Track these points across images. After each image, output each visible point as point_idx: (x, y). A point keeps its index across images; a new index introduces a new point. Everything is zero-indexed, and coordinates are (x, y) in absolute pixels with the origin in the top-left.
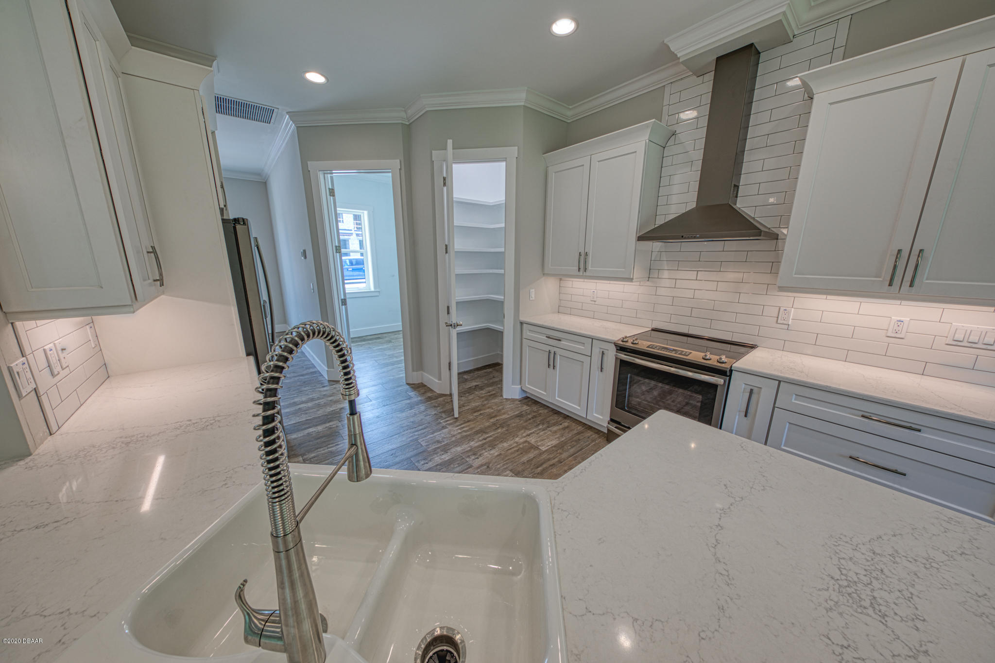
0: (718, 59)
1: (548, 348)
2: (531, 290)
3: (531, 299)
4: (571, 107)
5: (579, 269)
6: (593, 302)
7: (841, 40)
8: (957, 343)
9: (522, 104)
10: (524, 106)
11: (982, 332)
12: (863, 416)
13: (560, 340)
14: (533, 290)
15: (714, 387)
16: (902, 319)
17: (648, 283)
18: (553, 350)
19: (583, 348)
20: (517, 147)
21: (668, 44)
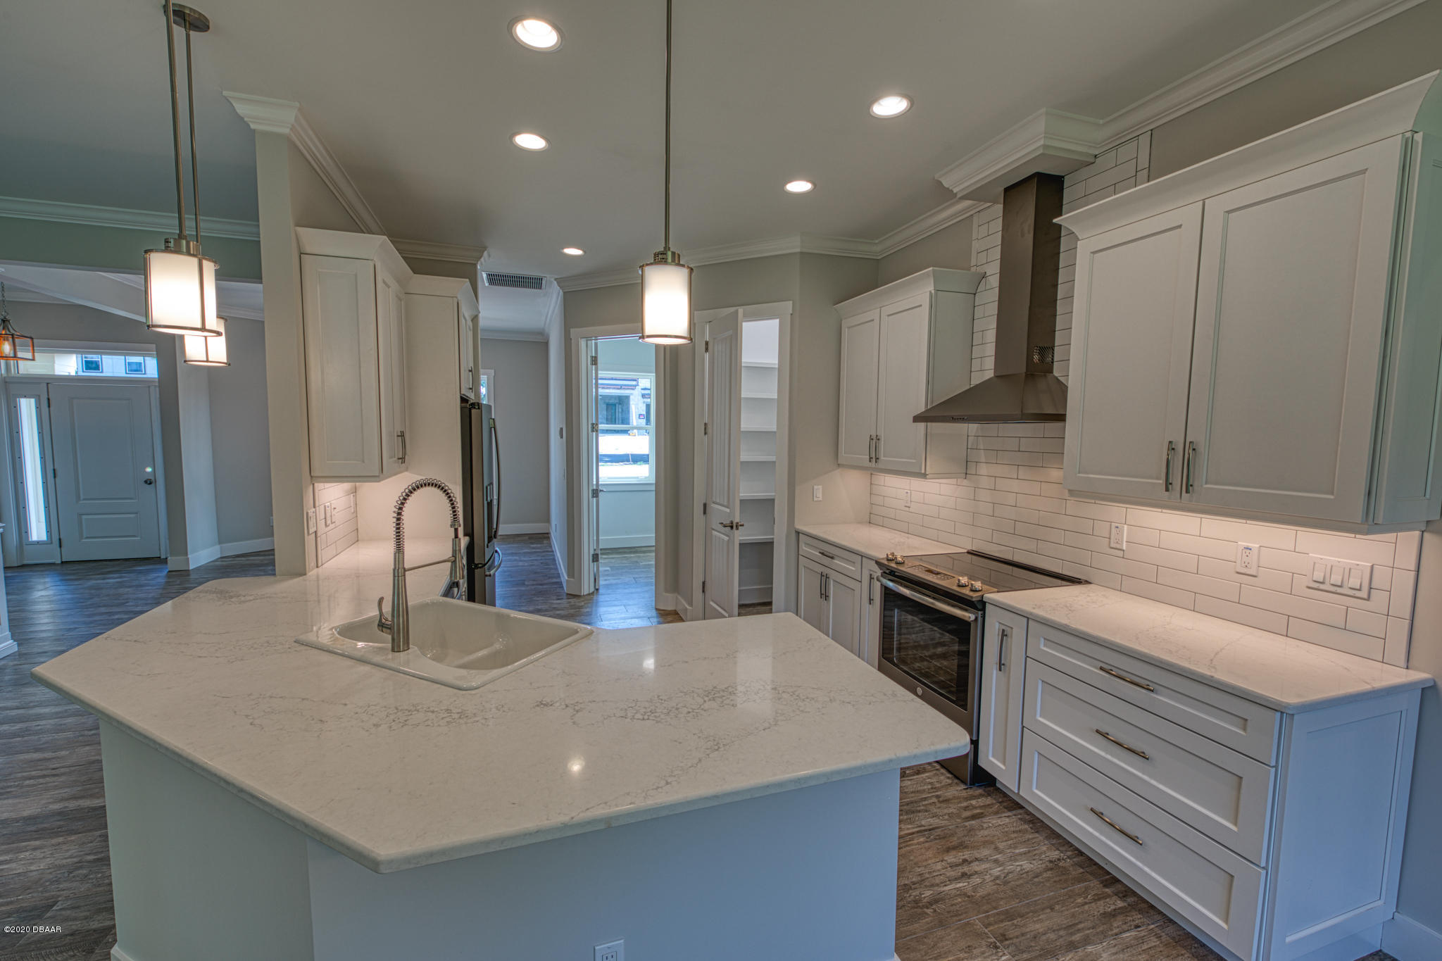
0: (1007, 190)
1: (820, 569)
2: (815, 487)
3: (815, 499)
4: (877, 241)
5: (871, 458)
6: (907, 509)
7: (1144, 161)
8: (1318, 586)
9: (798, 250)
10: (801, 253)
11: (1344, 569)
12: (1101, 669)
13: (832, 558)
14: (820, 487)
15: (965, 625)
16: (1250, 545)
17: (965, 482)
18: (826, 571)
19: (853, 569)
20: (791, 302)
21: (940, 179)
